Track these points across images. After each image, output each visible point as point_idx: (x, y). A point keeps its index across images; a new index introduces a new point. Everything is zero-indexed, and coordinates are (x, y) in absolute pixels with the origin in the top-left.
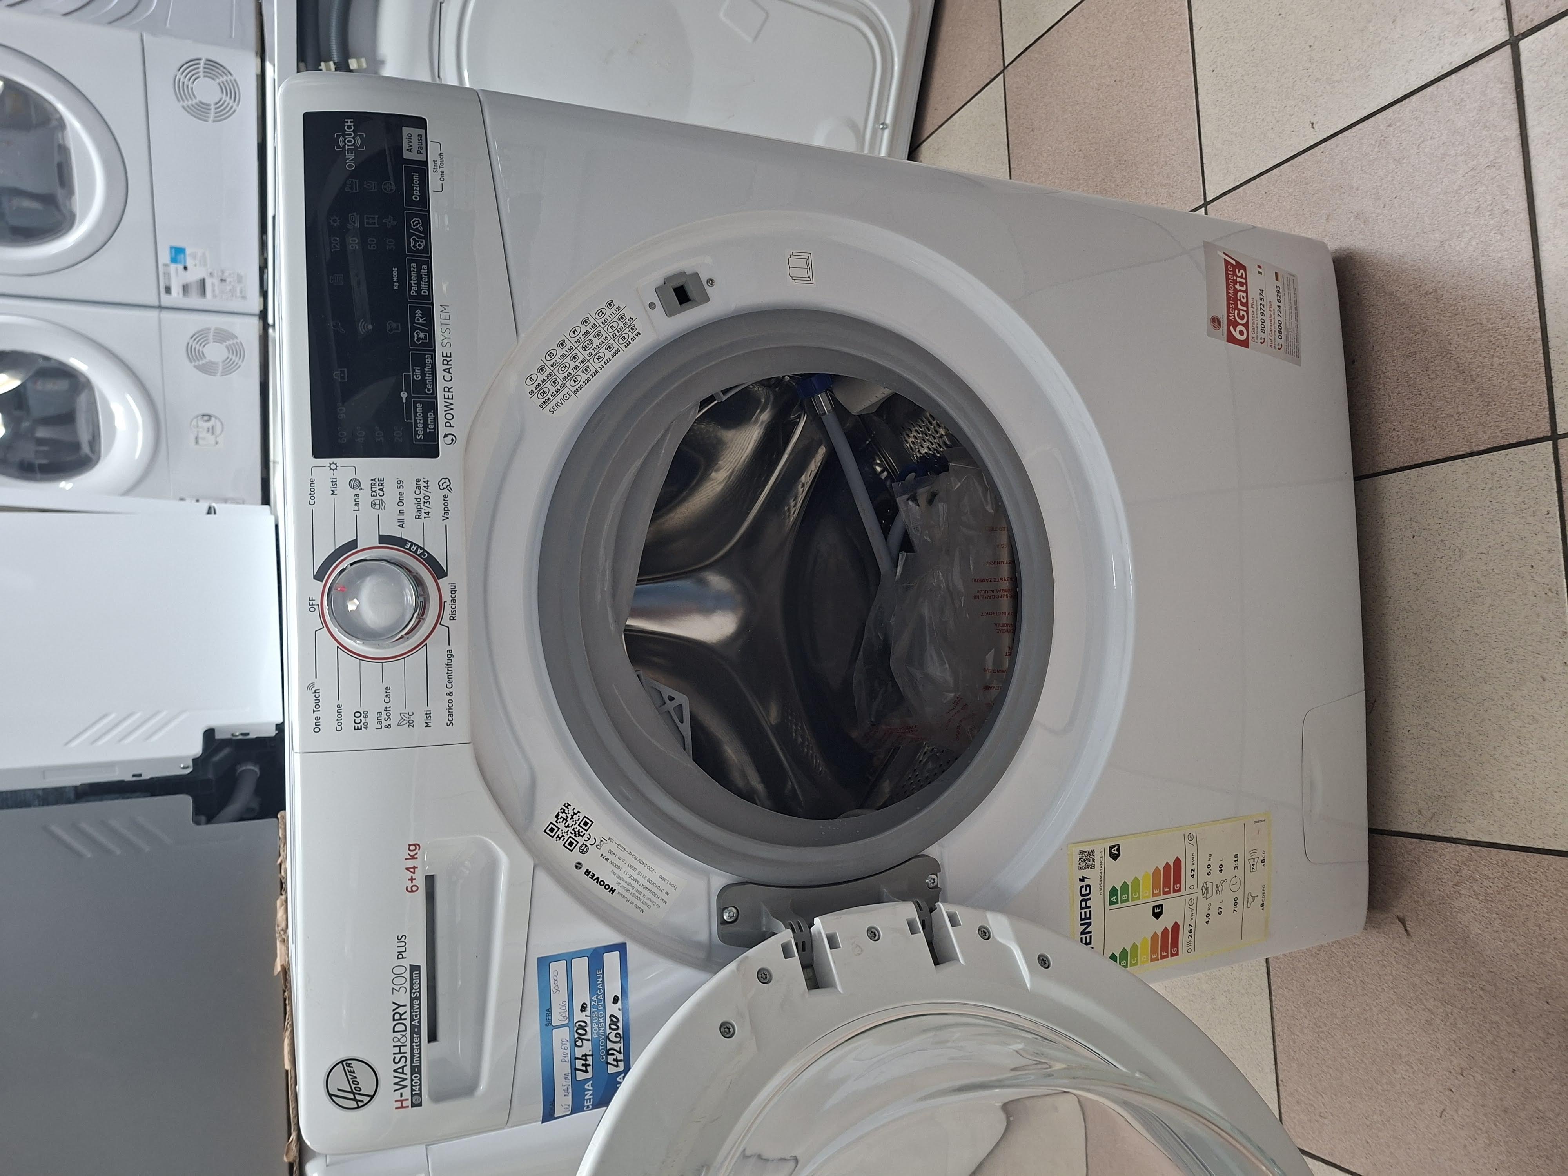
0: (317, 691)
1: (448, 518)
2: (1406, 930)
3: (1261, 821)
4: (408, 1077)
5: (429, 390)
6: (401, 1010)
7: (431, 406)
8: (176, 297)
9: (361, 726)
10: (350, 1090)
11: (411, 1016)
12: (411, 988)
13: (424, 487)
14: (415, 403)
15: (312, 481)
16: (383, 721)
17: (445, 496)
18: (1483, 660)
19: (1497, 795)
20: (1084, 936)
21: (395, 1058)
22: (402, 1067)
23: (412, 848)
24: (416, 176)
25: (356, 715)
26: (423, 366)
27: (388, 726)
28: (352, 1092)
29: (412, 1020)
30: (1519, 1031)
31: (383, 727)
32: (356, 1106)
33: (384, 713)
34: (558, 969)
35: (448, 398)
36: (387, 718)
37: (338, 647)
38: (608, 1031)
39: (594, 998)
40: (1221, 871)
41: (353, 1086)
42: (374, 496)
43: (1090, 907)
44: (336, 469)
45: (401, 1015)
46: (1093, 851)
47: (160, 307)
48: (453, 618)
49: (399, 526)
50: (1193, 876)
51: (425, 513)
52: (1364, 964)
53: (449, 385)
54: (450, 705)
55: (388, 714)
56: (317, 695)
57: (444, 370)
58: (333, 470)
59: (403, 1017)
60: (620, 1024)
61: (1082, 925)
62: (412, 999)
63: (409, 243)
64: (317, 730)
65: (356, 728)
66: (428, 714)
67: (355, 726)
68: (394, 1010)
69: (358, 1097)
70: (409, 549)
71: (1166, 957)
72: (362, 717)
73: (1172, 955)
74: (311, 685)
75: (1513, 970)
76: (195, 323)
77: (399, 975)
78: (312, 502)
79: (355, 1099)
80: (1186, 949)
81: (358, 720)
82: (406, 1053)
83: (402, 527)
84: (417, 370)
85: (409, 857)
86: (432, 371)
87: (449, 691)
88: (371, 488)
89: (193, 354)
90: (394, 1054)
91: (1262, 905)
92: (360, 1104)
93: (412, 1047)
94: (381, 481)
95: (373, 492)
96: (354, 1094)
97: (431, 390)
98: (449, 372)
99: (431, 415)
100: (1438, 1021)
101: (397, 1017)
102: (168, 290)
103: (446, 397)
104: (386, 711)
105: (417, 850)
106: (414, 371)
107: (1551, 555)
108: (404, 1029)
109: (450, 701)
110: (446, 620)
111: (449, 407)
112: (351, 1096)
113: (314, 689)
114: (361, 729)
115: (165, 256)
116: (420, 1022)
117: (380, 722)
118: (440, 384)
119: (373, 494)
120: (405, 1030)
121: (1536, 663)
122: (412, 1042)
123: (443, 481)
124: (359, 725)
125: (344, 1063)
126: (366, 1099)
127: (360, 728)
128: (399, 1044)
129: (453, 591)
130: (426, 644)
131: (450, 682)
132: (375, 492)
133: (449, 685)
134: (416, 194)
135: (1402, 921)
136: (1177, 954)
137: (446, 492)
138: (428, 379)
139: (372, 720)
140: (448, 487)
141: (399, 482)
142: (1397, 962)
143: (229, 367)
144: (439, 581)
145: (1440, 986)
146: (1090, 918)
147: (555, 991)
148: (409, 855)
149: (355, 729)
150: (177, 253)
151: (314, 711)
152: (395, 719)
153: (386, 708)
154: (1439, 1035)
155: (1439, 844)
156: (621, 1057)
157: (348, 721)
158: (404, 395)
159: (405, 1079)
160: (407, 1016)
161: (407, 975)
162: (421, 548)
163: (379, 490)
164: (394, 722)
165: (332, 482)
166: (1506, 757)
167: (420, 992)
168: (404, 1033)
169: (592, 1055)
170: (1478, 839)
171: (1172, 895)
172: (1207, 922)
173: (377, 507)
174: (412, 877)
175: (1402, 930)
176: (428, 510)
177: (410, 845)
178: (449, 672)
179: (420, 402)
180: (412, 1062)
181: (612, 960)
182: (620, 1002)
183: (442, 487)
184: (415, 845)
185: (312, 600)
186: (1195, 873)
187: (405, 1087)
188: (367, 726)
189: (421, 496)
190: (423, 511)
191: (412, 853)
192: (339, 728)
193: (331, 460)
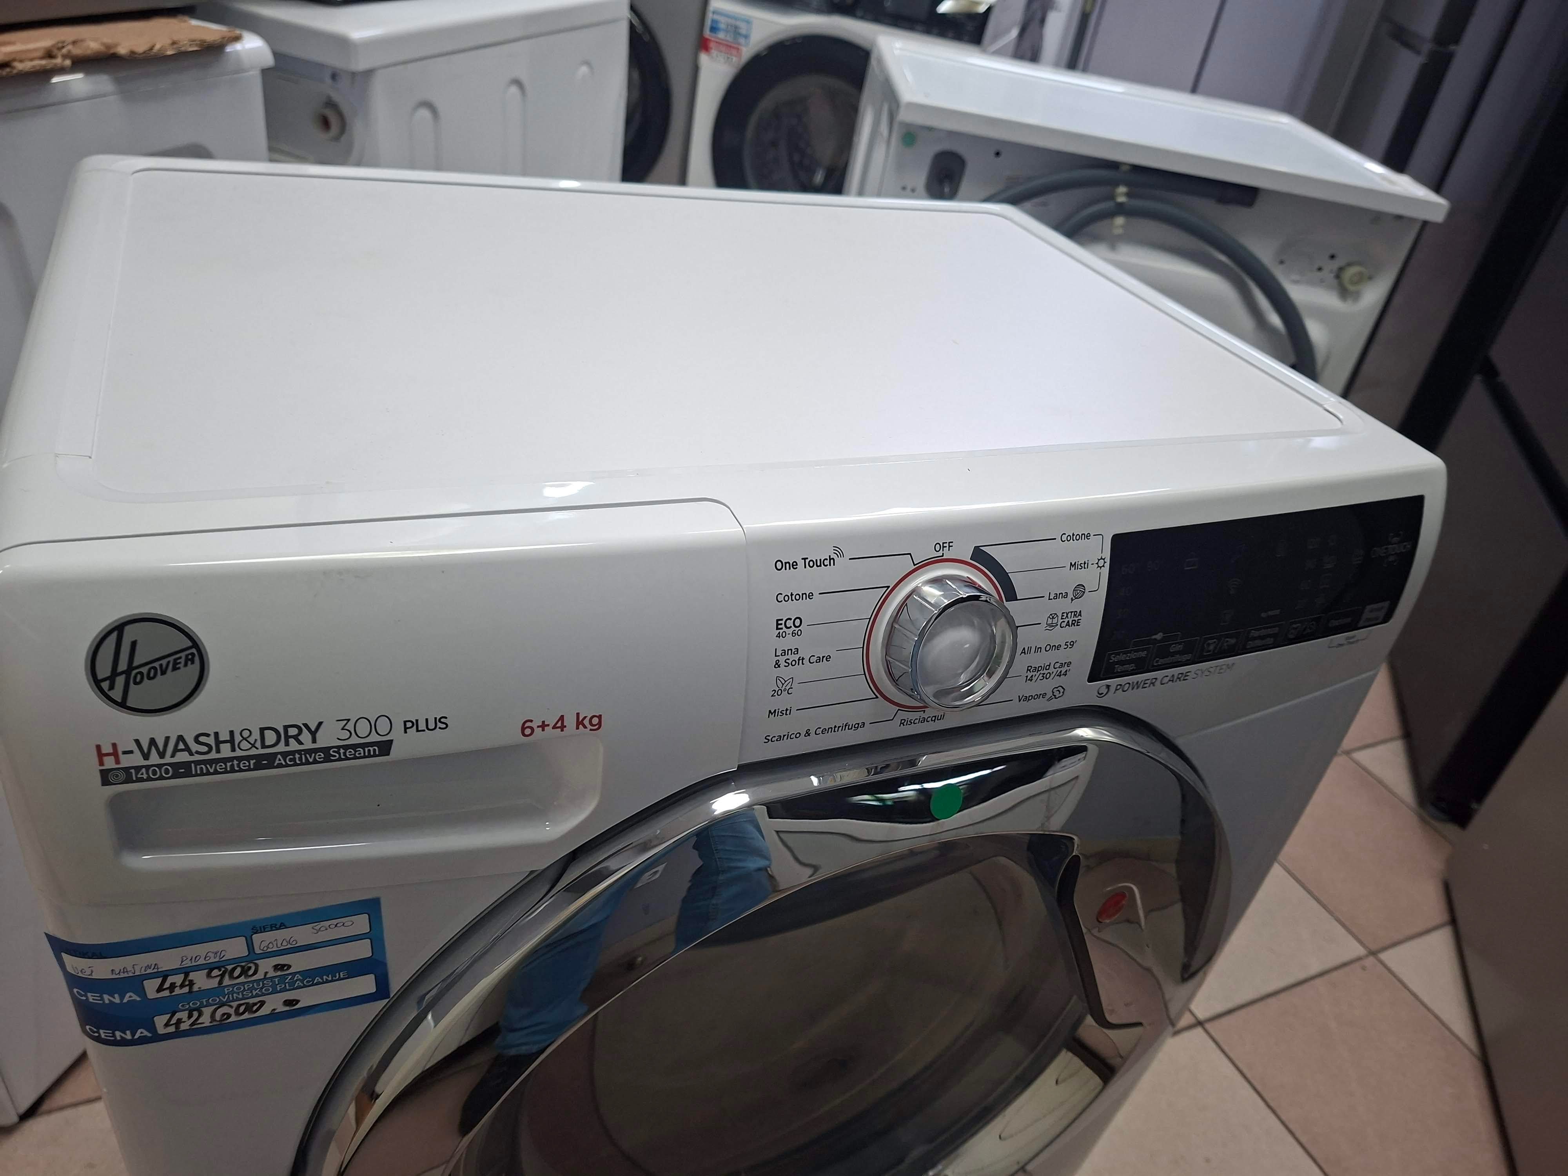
0: (832, 561)
1: (1020, 701)
4: (168, 759)
5: (1157, 662)
6: (306, 737)
7: (1142, 667)
9: (782, 629)
10: (135, 664)
11: (293, 753)
12: (345, 747)
13: (1061, 672)
14: (1148, 649)
15: (1088, 536)
16: (786, 657)
17: (1044, 695)
21: (208, 735)
22: (187, 749)
23: (595, 721)
24: (1349, 620)
25: (798, 621)
26: (1182, 654)
27: (777, 665)
28: (130, 667)
29: (285, 754)
31: (777, 658)
32: (100, 677)
33: (796, 657)
34: (361, 923)
35: (1144, 683)
36: (789, 662)
37: (888, 587)
38: (235, 1004)
39: (298, 976)
41: (144, 670)
42: (1062, 616)
44: (1098, 566)
45: (296, 738)
48: (903, 722)
49: (1024, 649)
51: (1032, 676)
53: (1158, 682)
54: (792, 736)
55: (794, 663)
56: (827, 562)
57: (1173, 676)
58: (1097, 563)
59: (292, 741)
60: (246, 1016)
62: (326, 750)
63: (1295, 623)
64: (779, 565)
65: (780, 622)
66: (787, 712)
67: (782, 620)
68: (306, 725)
69: (120, 681)
72: (793, 628)
74: (839, 551)
77: (373, 727)
78: (1064, 538)
79: (115, 673)
81: (789, 623)
82: (218, 751)
83: (1022, 653)
84: (1180, 647)
85: (581, 719)
86: (1175, 663)
87: (813, 732)
88: (1072, 612)
90: (216, 734)
92: (105, 685)
93: (231, 759)
94: (1078, 622)
95: (1067, 614)
96: (127, 672)
97: (1157, 664)
98: (1170, 681)
99: (1132, 667)
101: (293, 732)
103: (1147, 681)
104: (799, 660)
105: (590, 727)
106: (1180, 643)
108: (267, 743)
109: (798, 735)
110: (903, 715)
111: (1137, 685)
112: (123, 666)
113: (835, 556)
114: (777, 629)
116: (280, 766)
117: (784, 653)
118: (1159, 674)
119: (1065, 615)
120: (264, 746)
122: (240, 759)
123: (1062, 690)
124: (783, 626)
125: (194, 651)
126: (117, 694)
127: (779, 627)
128: (238, 738)
129: (935, 718)
130: (877, 697)
131: (823, 731)
132: (1067, 616)
133: (819, 731)
137: (1049, 695)
138: (1170, 661)
139: (789, 642)
140: (1053, 697)
141: (1072, 643)
147: (317, 928)
148: (585, 717)
149: (778, 620)
151: (805, 559)
152: (785, 672)
153: (803, 659)
156: (184, 1026)
157: (790, 610)
159: (162, 755)
160: (294, 746)
161: (375, 737)
163: (1068, 622)
164: (781, 671)
165: (1085, 563)
167: (340, 759)
168: (258, 744)
169: (190, 992)
173: (1050, 621)
174: (548, 725)
176: (1034, 679)
177: (600, 717)
178: (836, 729)
179: (1147, 655)
180: (197, 763)
181: (366, 984)
182: (287, 1008)
183: (1055, 690)
184: (600, 723)
185: (949, 546)
187: (146, 756)
188: (781, 637)
189: (1052, 670)
190: (1034, 674)
191: (586, 722)
192: (780, 598)
193: (1108, 560)
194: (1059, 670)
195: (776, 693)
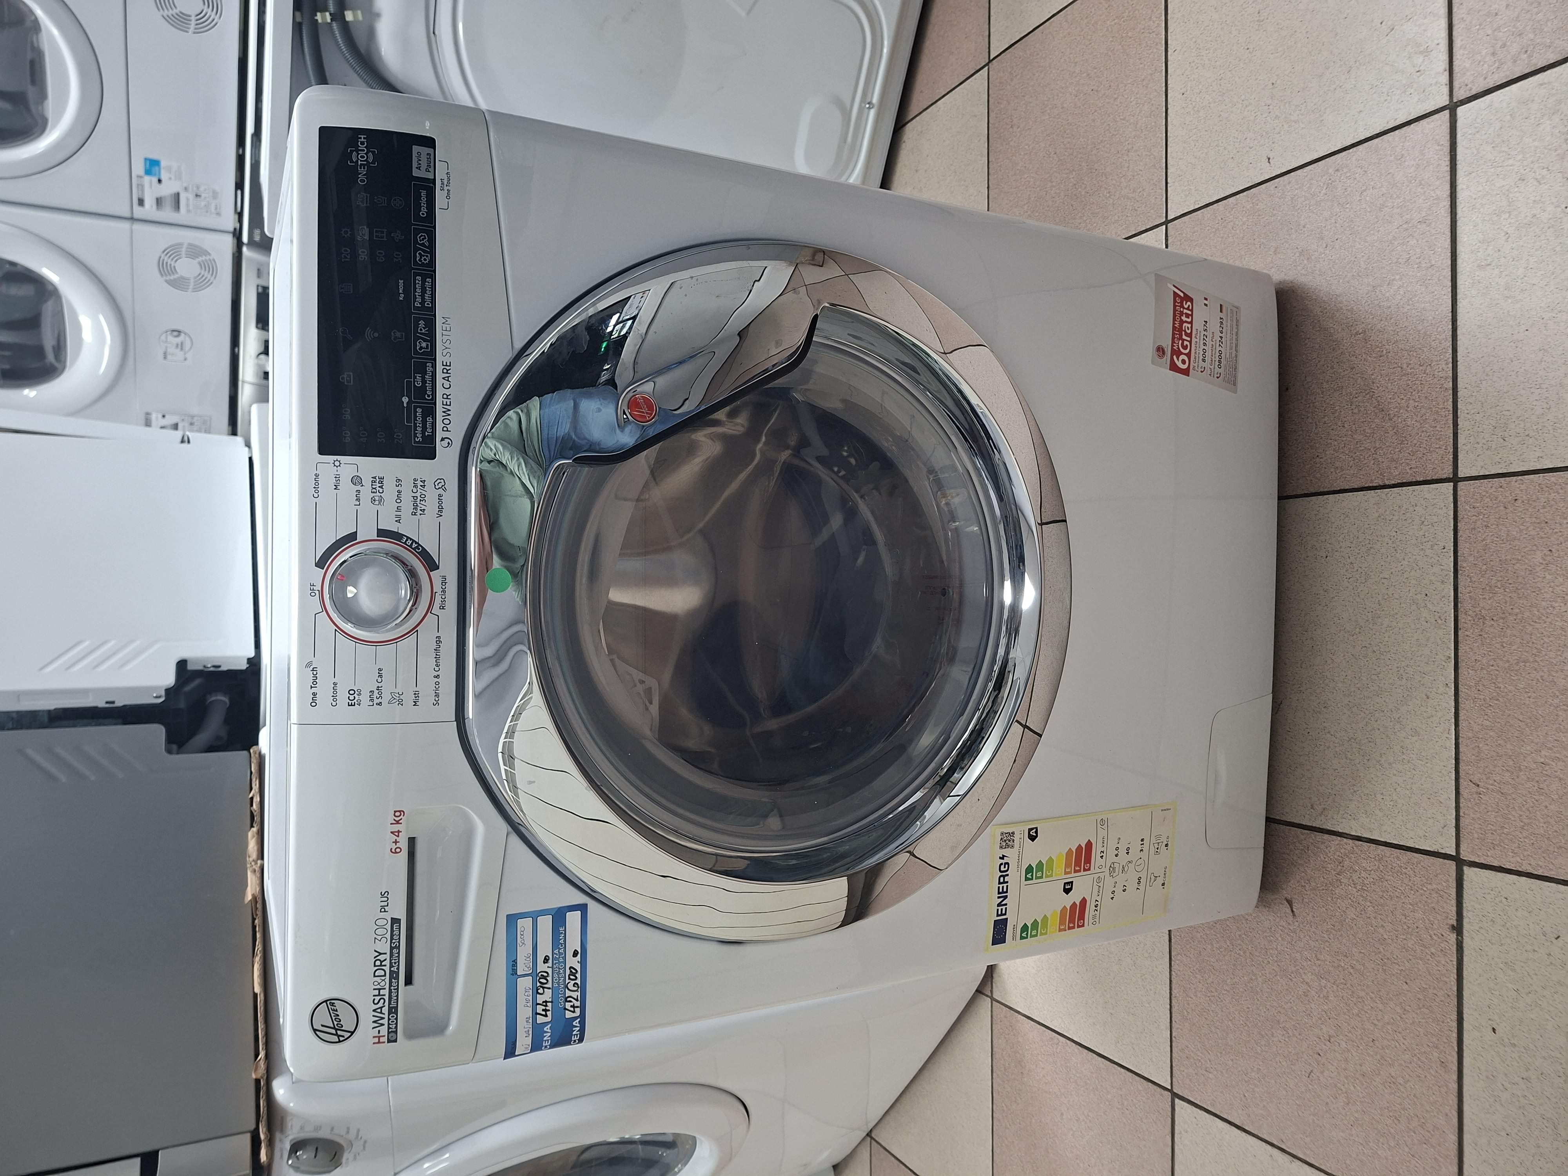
0: (315, 669)
1: (441, 516)
2: (1292, 911)
3: (1168, 809)
4: (386, 1016)
5: (429, 396)
6: (381, 957)
7: (430, 411)
8: (149, 209)
10: (332, 1026)
11: (391, 963)
12: (392, 939)
13: (421, 486)
14: (416, 408)
15: (317, 475)
16: (375, 699)
17: (440, 496)
18: (1378, 674)
19: (1379, 797)
20: (1000, 908)
21: (374, 1000)
22: (381, 1008)
23: (398, 814)
24: (423, 193)
25: (351, 692)
26: (424, 373)
27: (380, 704)
28: (334, 1028)
29: (391, 966)
30: (1380, 1006)
31: (375, 704)
32: (337, 1040)
33: (376, 692)
34: (524, 925)
35: (446, 405)
36: (378, 696)
37: (336, 630)
38: (567, 981)
39: (556, 951)
40: (1128, 853)
41: (336, 1023)
42: (374, 493)
43: (1007, 882)
44: (339, 466)
45: (381, 962)
46: (1013, 833)
47: (132, 219)
48: (442, 608)
49: (396, 521)
50: (1102, 857)
51: (421, 510)
52: (1254, 939)
53: (447, 392)
54: (437, 687)
55: (380, 693)
56: (315, 673)
57: (443, 378)
58: (337, 467)
59: (383, 964)
60: (578, 975)
61: (999, 897)
62: (392, 948)
63: (415, 257)
64: (313, 704)
65: (350, 704)
66: (416, 694)
68: (375, 957)
69: (339, 1033)
70: (405, 543)
71: (1073, 928)
72: (355, 695)
73: (1079, 926)
74: (309, 664)
75: (1380, 952)
76: (167, 237)
77: (382, 927)
78: (316, 495)
79: (336, 1034)
80: (1091, 921)
81: (352, 697)
82: (384, 995)
83: (399, 522)
84: (419, 377)
85: (394, 822)
86: (432, 379)
87: (436, 674)
88: (372, 485)
89: (164, 268)
90: (374, 996)
91: (1163, 884)
92: (341, 1039)
93: (390, 990)
94: (381, 479)
95: (373, 488)
96: (336, 1030)
97: (431, 396)
98: (448, 380)
99: (429, 420)
100: (1313, 993)
101: (378, 963)
102: (141, 202)
103: (445, 403)
104: (378, 690)
105: (402, 817)
106: (415, 378)
107: (1443, 586)
108: (383, 974)
109: (437, 683)
110: (436, 609)
111: (447, 412)
112: (333, 1031)
113: (312, 667)
114: (354, 705)
115: (139, 168)
116: (398, 969)
117: (372, 700)
118: (440, 391)
119: (373, 490)
120: (385, 975)
121: (1422, 683)
122: (390, 986)
123: (440, 481)
124: (353, 702)
125: (328, 1002)
126: (347, 1035)
128: (378, 987)
129: (444, 583)
130: (417, 631)
131: (437, 666)
132: (375, 488)
133: (437, 669)
134: (424, 211)
135: (1290, 902)
136: (1083, 926)
137: (441, 491)
138: (429, 386)
139: (365, 698)
140: (444, 487)
141: (398, 481)
142: (1283, 939)
143: (201, 284)
144: (431, 573)
145: (1319, 962)
146: (1007, 892)
147: (521, 944)
148: (394, 820)
150: (152, 166)
151: (311, 687)
152: (386, 697)
153: (378, 687)
154: (1313, 1005)
155: (1326, 836)
156: (578, 1004)
157: (343, 697)
158: (405, 400)
159: (383, 1018)
160: (387, 963)
161: (388, 927)
162: (416, 543)
163: (379, 487)
164: (385, 701)
165: (336, 477)
166: (1390, 764)
167: (399, 942)
168: (383, 978)
169: (552, 1002)
170: (1360, 835)
171: (1082, 873)
172: (1112, 898)
173: (377, 502)
174: (396, 840)
175: (1289, 911)
176: (423, 507)
177: (395, 812)
178: (437, 656)
179: (420, 407)
180: (390, 1003)
181: (573, 919)
182: (579, 955)
183: (437, 487)
184: (400, 811)
185: (314, 586)
186: (1104, 855)
187: (382, 1025)
188: (360, 703)
189: (418, 494)
190: (419, 508)
191: (397, 819)
192: (334, 704)
193: (335, 457)
194: (419, 487)
195: (400, 703)
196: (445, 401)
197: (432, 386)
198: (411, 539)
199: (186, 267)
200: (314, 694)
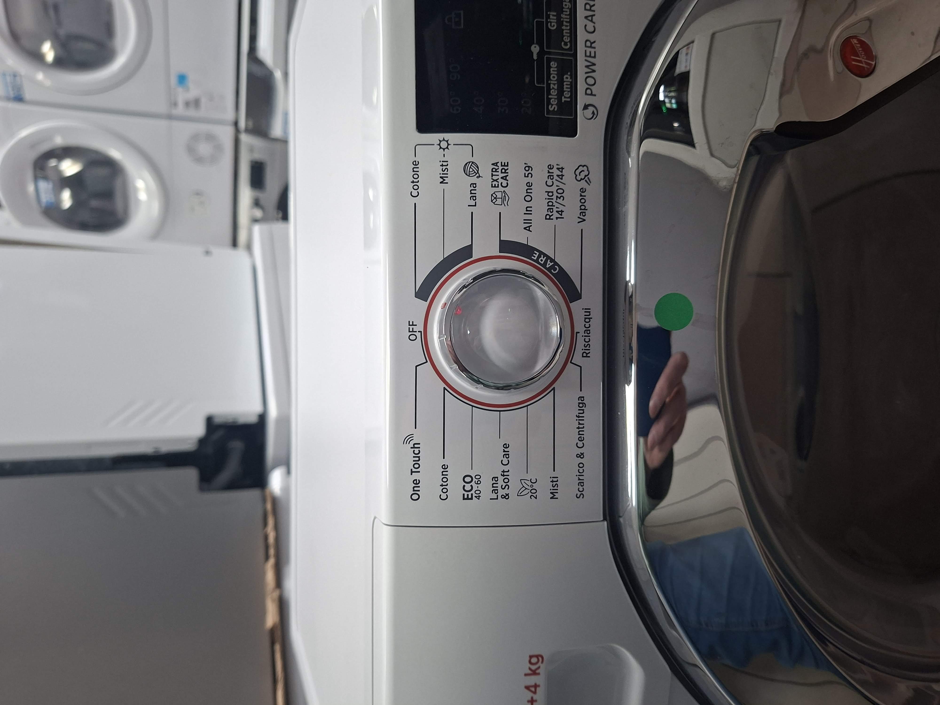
0: (416, 446)
1: (584, 220)
5: (566, 44)
7: (568, 65)
8: (180, 110)
9: (472, 494)
13: (558, 176)
14: (549, 60)
15: (416, 164)
16: (499, 488)
17: (583, 190)
23: (534, 660)
25: (466, 480)
26: (560, 11)
27: (506, 497)
31: (499, 497)
33: (501, 478)
35: (590, 56)
36: (504, 484)
37: (445, 389)
42: (495, 187)
44: (447, 148)
47: (170, 117)
48: (586, 355)
49: (525, 228)
51: (557, 212)
53: (591, 37)
54: (581, 471)
55: (506, 480)
56: (417, 451)
57: (586, 17)
58: (444, 149)
64: (415, 497)
65: (466, 497)
66: (554, 481)
67: (464, 495)
70: (537, 261)
72: (473, 483)
74: (409, 438)
76: (191, 128)
78: (415, 193)
81: (468, 487)
83: (529, 230)
84: (553, 15)
85: (530, 672)
86: (570, 18)
87: (579, 451)
88: (492, 175)
89: (191, 150)
94: (505, 165)
95: (494, 180)
97: (569, 44)
98: (592, 21)
99: (567, 78)
102: (175, 104)
103: (588, 54)
104: (504, 476)
105: (540, 664)
106: (548, 17)
109: (581, 465)
110: (577, 358)
111: (591, 67)
113: (412, 443)
114: (472, 499)
115: (174, 80)
117: (495, 491)
118: (581, 36)
119: (494, 183)
123: (581, 169)
124: (470, 493)
127: (470, 497)
129: (588, 318)
130: (554, 389)
131: (581, 439)
132: (496, 180)
133: (580, 444)
137: (583, 184)
138: (566, 28)
139: (485, 487)
140: (586, 178)
141: (527, 169)
144: (571, 305)
148: (530, 669)
149: (464, 499)
150: (182, 79)
151: (412, 472)
152: (515, 485)
153: (504, 472)
157: (456, 487)
158: (535, 49)
162: (552, 260)
163: (502, 178)
164: (512, 491)
165: (442, 165)
173: (499, 201)
174: (532, 698)
176: (561, 208)
177: (531, 657)
178: (581, 426)
179: (555, 60)
183: (579, 178)
184: (537, 656)
185: (413, 325)
188: (480, 495)
189: (554, 189)
190: (555, 209)
191: (534, 667)
192: (444, 496)
193: (441, 136)
194: (556, 177)
195: (534, 495)
196: (588, 50)
197: (570, 29)
198: (545, 255)
199: (204, 149)
200: (416, 483)
